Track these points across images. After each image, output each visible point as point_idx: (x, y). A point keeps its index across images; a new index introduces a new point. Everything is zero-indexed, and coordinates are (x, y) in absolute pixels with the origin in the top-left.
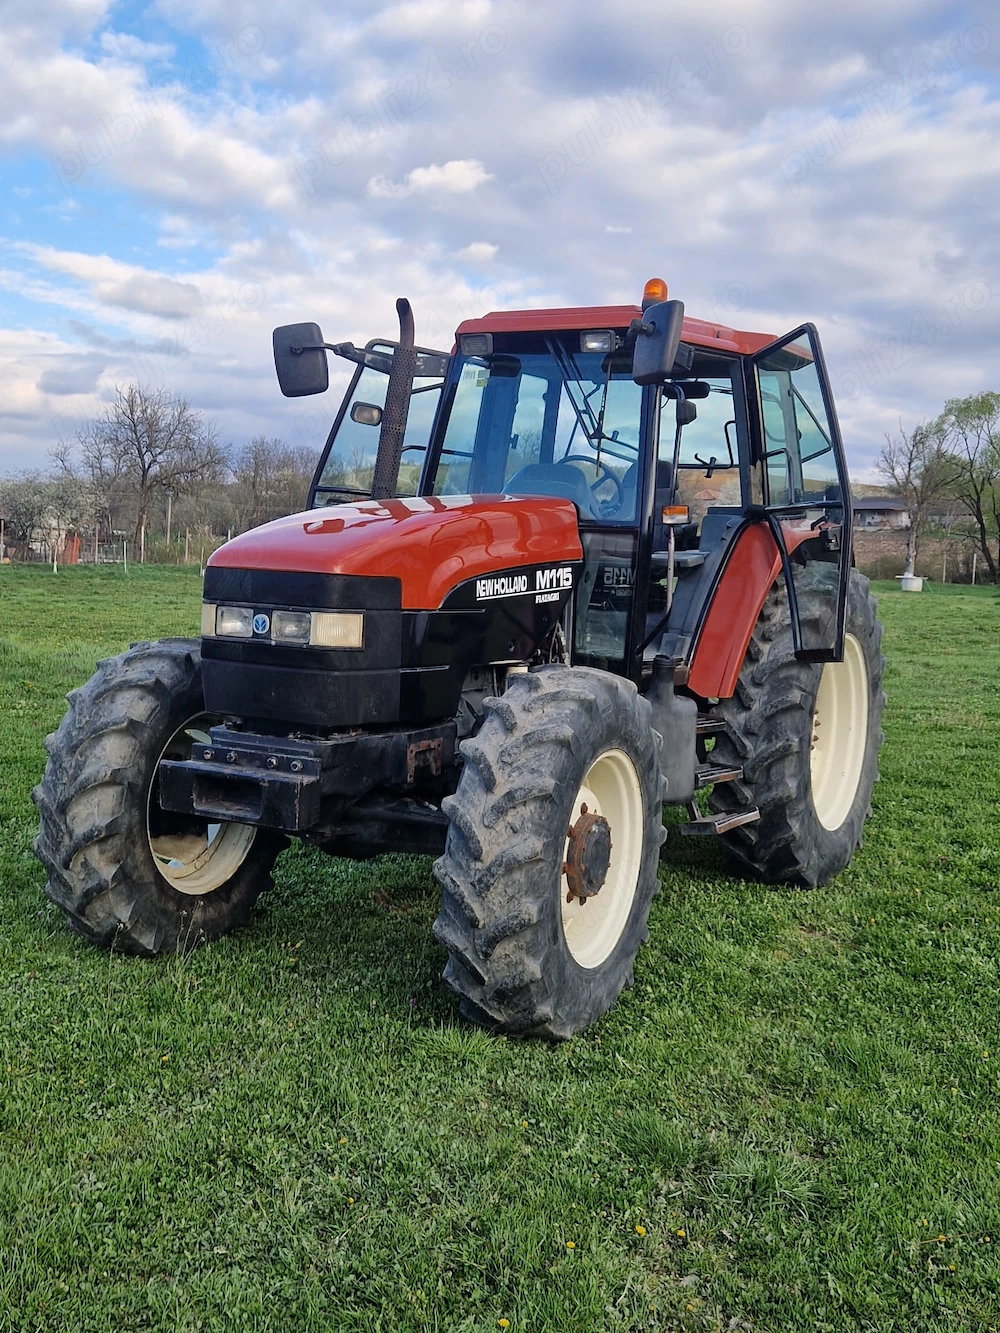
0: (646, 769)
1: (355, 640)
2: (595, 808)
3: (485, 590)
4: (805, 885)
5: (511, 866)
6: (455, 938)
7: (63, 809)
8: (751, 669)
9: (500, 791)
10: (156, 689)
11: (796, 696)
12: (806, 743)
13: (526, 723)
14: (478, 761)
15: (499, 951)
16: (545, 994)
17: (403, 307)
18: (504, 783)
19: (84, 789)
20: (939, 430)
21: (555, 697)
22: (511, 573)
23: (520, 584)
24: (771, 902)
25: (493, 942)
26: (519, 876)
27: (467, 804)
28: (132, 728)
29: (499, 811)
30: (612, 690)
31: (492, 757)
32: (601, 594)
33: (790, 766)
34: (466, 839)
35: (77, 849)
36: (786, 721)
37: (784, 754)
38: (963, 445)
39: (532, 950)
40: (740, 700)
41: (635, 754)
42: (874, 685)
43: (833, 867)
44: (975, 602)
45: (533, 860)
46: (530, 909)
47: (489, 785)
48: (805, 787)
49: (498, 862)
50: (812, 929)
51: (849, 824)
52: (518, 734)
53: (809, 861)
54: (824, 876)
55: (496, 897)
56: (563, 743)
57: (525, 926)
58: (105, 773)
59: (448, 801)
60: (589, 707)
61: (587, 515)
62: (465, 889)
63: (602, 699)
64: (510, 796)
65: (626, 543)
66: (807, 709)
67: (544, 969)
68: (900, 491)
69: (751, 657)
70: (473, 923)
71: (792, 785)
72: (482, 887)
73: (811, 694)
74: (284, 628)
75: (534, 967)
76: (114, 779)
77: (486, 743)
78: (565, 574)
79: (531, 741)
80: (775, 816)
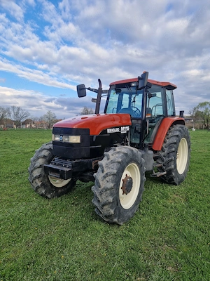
0: (141, 167)
1: (79, 141)
2: (129, 174)
3: (109, 131)
4: (176, 185)
5: (107, 190)
6: (96, 204)
7: (32, 172)
8: (165, 144)
9: (105, 173)
10: (50, 150)
11: (174, 149)
12: (176, 158)
13: (112, 158)
14: (102, 166)
15: (105, 207)
16: (115, 217)
17: (99, 80)
18: (106, 171)
19: (35, 169)
20: (198, 108)
21: (118, 152)
22: (116, 127)
23: (117, 130)
24: (169, 189)
25: (103, 206)
26: (108, 192)
27: (98, 175)
28: (44, 157)
29: (105, 177)
30: (132, 151)
31: (104, 165)
32: (136, 131)
33: (172, 163)
34: (98, 183)
35: (34, 179)
36: (171, 154)
37: (171, 160)
38: (202, 110)
39: (112, 208)
40: (163, 150)
41: (138, 164)
42: (189, 147)
43: (181, 181)
44: (204, 132)
45: (111, 189)
46: (111, 199)
47: (103, 171)
48: (176, 166)
49: (104, 189)
50: (177, 195)
51: (184, 173)
52: (110, 160)
53: (176, 180)
54: (179, 183)
55: (103, 196)
56: (119, 162)
57: (109, 203)
58: (39, 165)
59: (95, 174)
60: (126, 154)
61: (132, 117)
62: (97, 194)
63: (129, 153)
64: (107, 174)
65: (140, 122)
66: (176, 152)
67: (114, 212)
68: (192, 117)
69: (165, 142)
70: (99, 201)
71: (173, 166)
72: (101, 194)
73: (177, 149)
74: (65, 139)
75: (112, 212)
76: (41, 166)
77: (103, 162)
78: (128, 128)
79: (112, 162)
80: (170, 172)
